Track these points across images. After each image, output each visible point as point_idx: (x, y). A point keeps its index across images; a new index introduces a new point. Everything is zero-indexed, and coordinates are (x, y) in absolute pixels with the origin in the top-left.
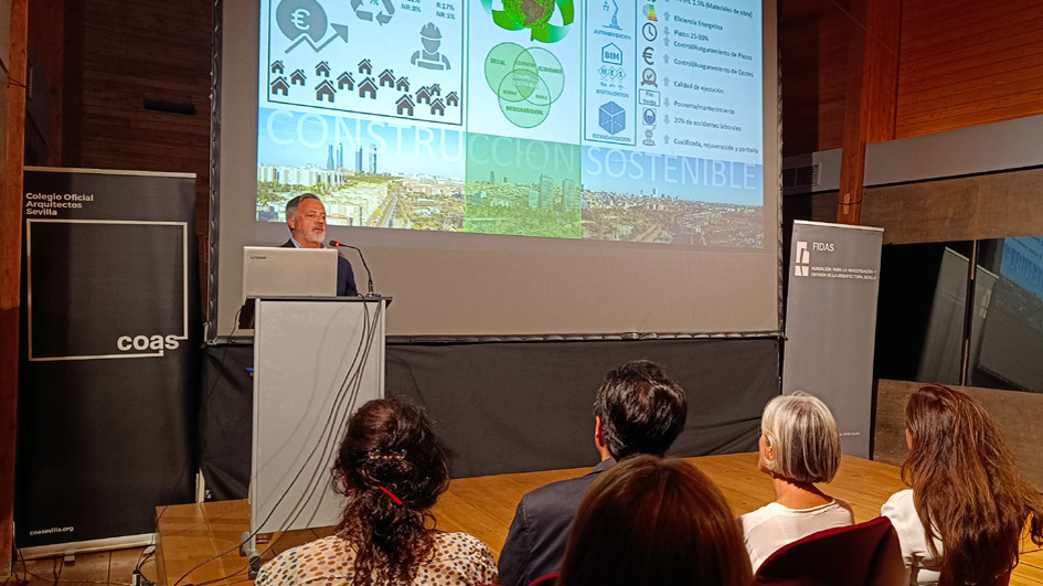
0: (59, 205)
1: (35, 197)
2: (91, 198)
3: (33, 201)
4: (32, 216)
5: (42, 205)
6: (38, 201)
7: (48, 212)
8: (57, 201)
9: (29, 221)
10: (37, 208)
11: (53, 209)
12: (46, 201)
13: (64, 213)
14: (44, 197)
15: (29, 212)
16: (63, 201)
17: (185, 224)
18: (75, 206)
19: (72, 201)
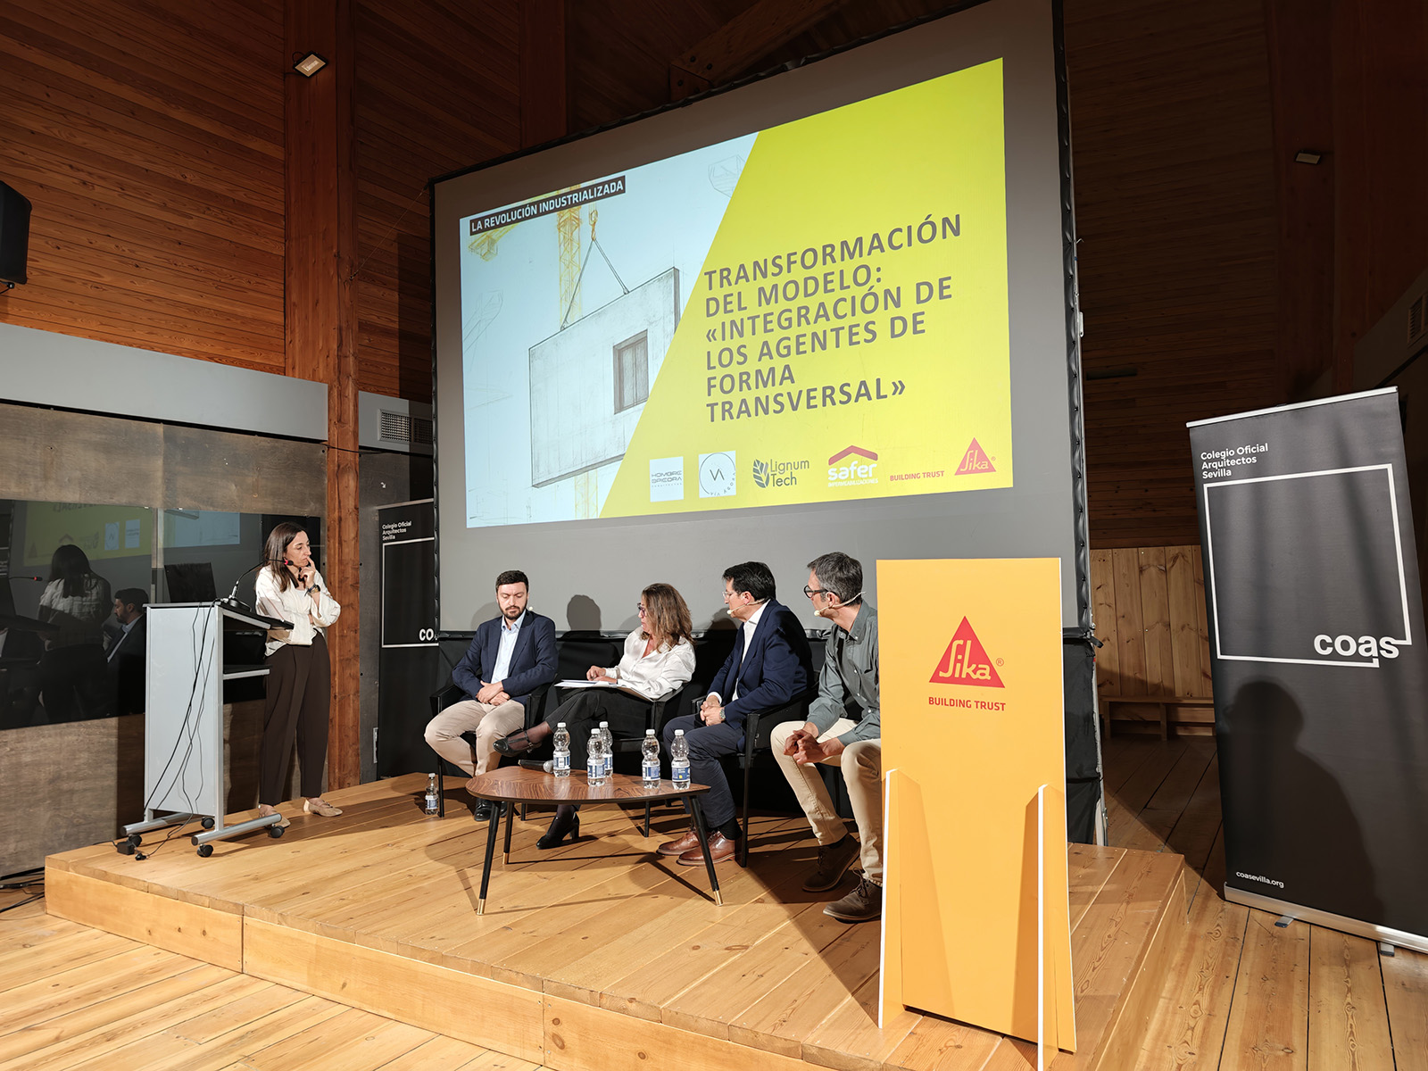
0: (397, 531)
1: (387, 527)
2: (410, 524)
4: (385, 542)
5: (388, 533)
6: (387, 530)
7: (391, 537)
8: (395, 529)
9: (384, 544)
11: (393, 534)
12: (391, 529)
13: (399, 537)
14: (390, 526)
15: (385, 538)
16: (398, 528)
18: (403, 531)
19: (402, 528)
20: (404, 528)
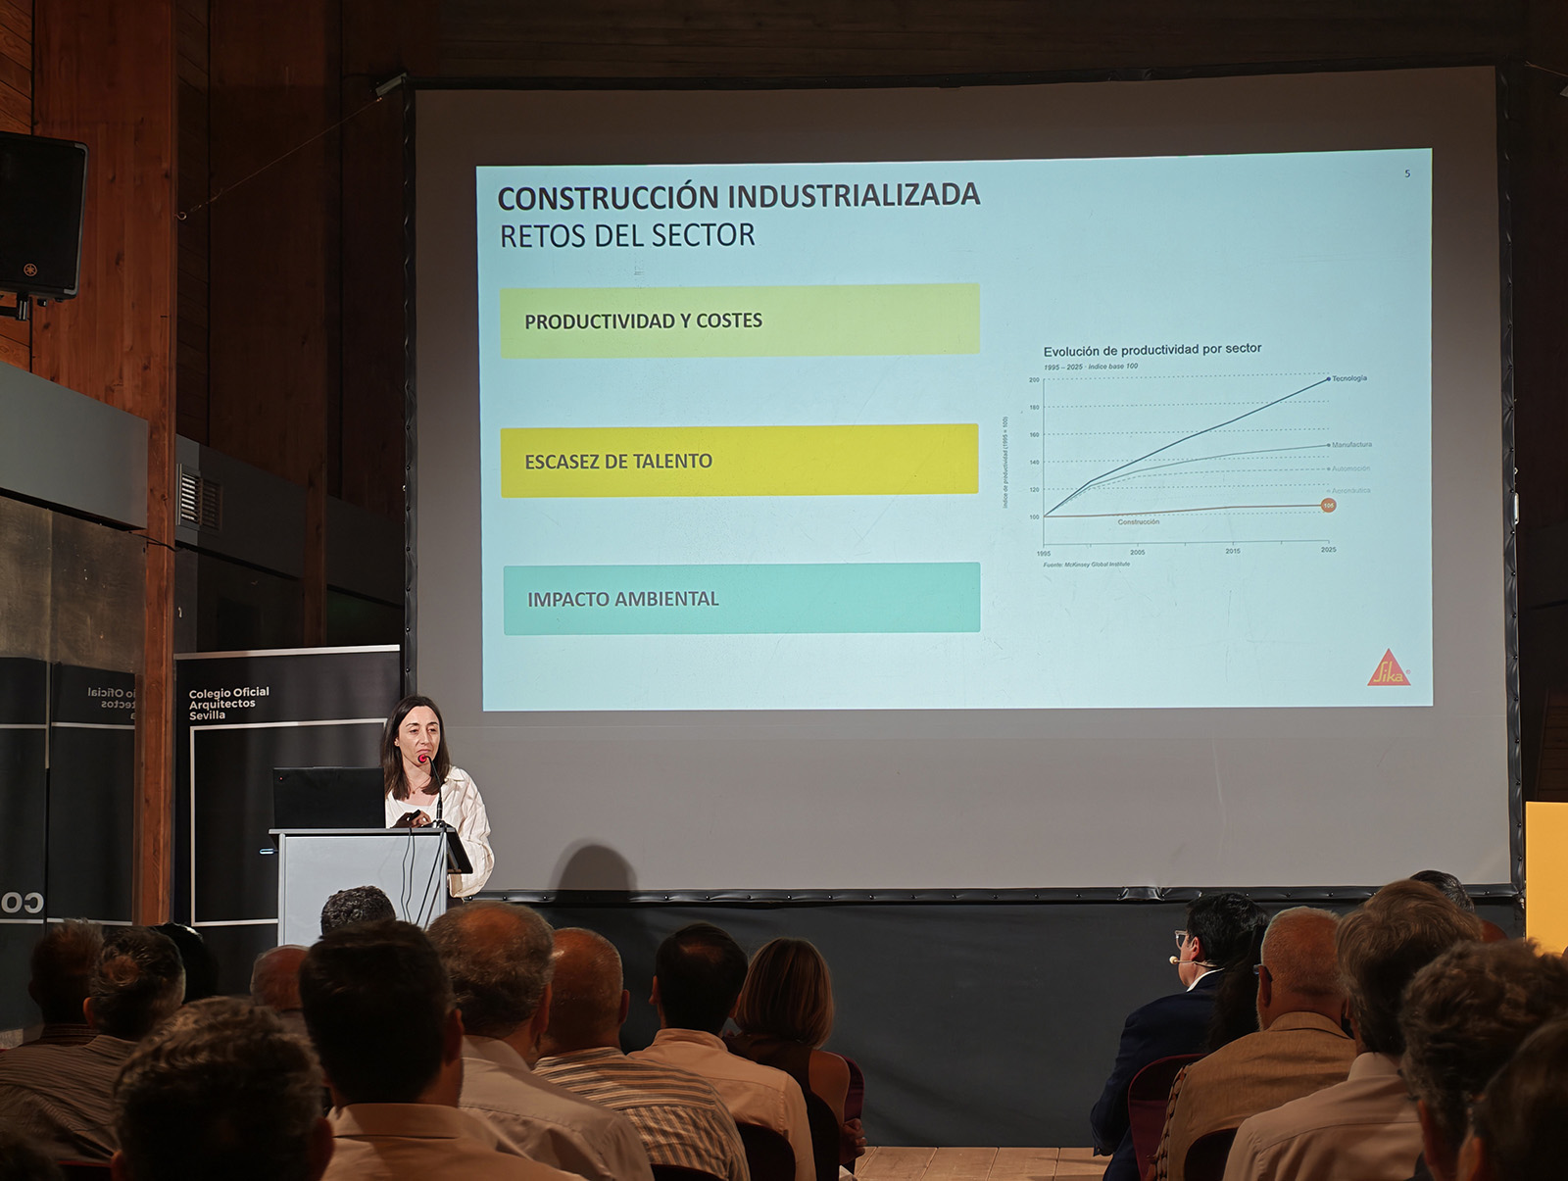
0: (228, 704)
1: (200, 695)
3: (197, 701)
4: (197, 722)
5: (206, 706)
6: (203, 700)
7: (215, 715)
8: (225, 699)
9: (194, 728)
10: (202, 710)
11: (221, 710)
12: (212, 700)
13: (235, 715)
14: (210, 695)
15: (193, 716)
16: (232, 698)
18: (247, 704)
19: (243, 698)
20: (249, 698)
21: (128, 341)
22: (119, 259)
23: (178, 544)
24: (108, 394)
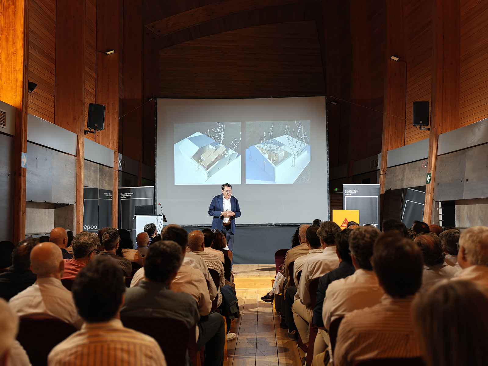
0: (127, 196)
1: (122, 194)
2: (132, 194)
3: (122, 195)
4: (122, 199)
5: (123, 196)
6: (123, 195)
7: (125, 197)
8: (126, 195)
10: (123, 197)
12: (124, 195)
13: (128, 197)
14: (124, 194)
15: (121, 198)
16: (127, 195)
17: (152, 198)
18: (130, 196)
21: (111, 138)
22: (109, 125)
23: (119, 170)
24: (108, 146)
